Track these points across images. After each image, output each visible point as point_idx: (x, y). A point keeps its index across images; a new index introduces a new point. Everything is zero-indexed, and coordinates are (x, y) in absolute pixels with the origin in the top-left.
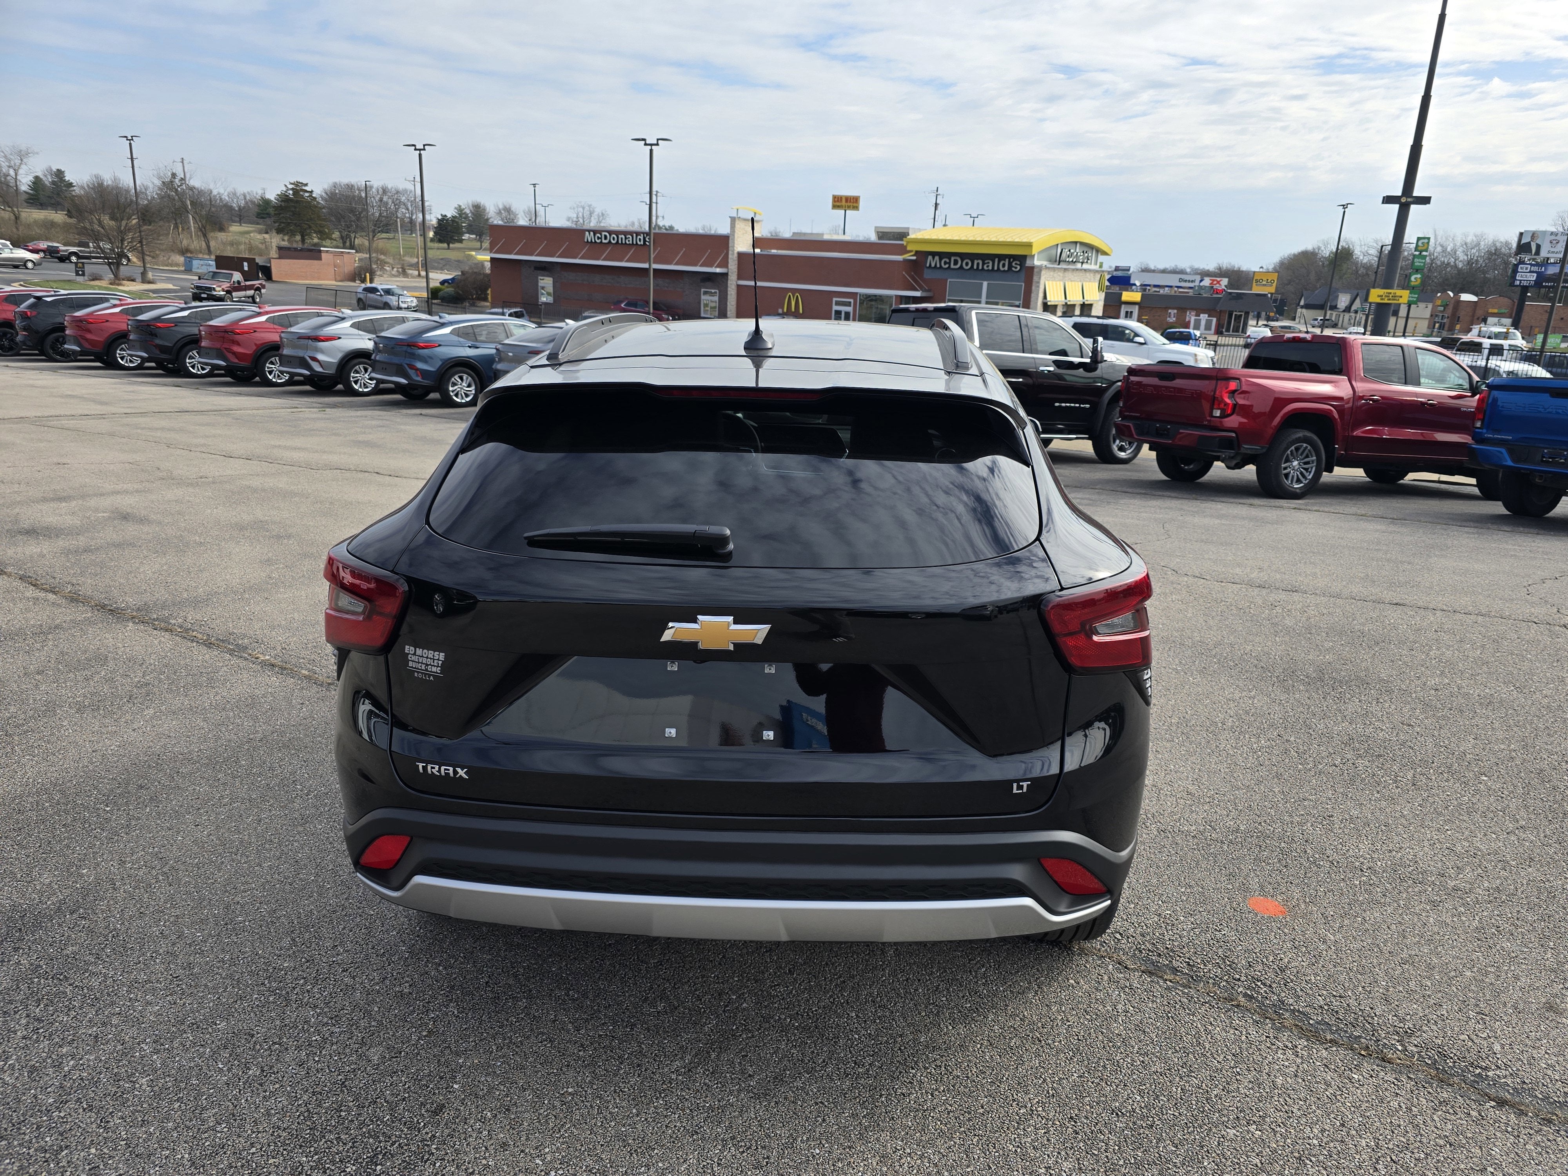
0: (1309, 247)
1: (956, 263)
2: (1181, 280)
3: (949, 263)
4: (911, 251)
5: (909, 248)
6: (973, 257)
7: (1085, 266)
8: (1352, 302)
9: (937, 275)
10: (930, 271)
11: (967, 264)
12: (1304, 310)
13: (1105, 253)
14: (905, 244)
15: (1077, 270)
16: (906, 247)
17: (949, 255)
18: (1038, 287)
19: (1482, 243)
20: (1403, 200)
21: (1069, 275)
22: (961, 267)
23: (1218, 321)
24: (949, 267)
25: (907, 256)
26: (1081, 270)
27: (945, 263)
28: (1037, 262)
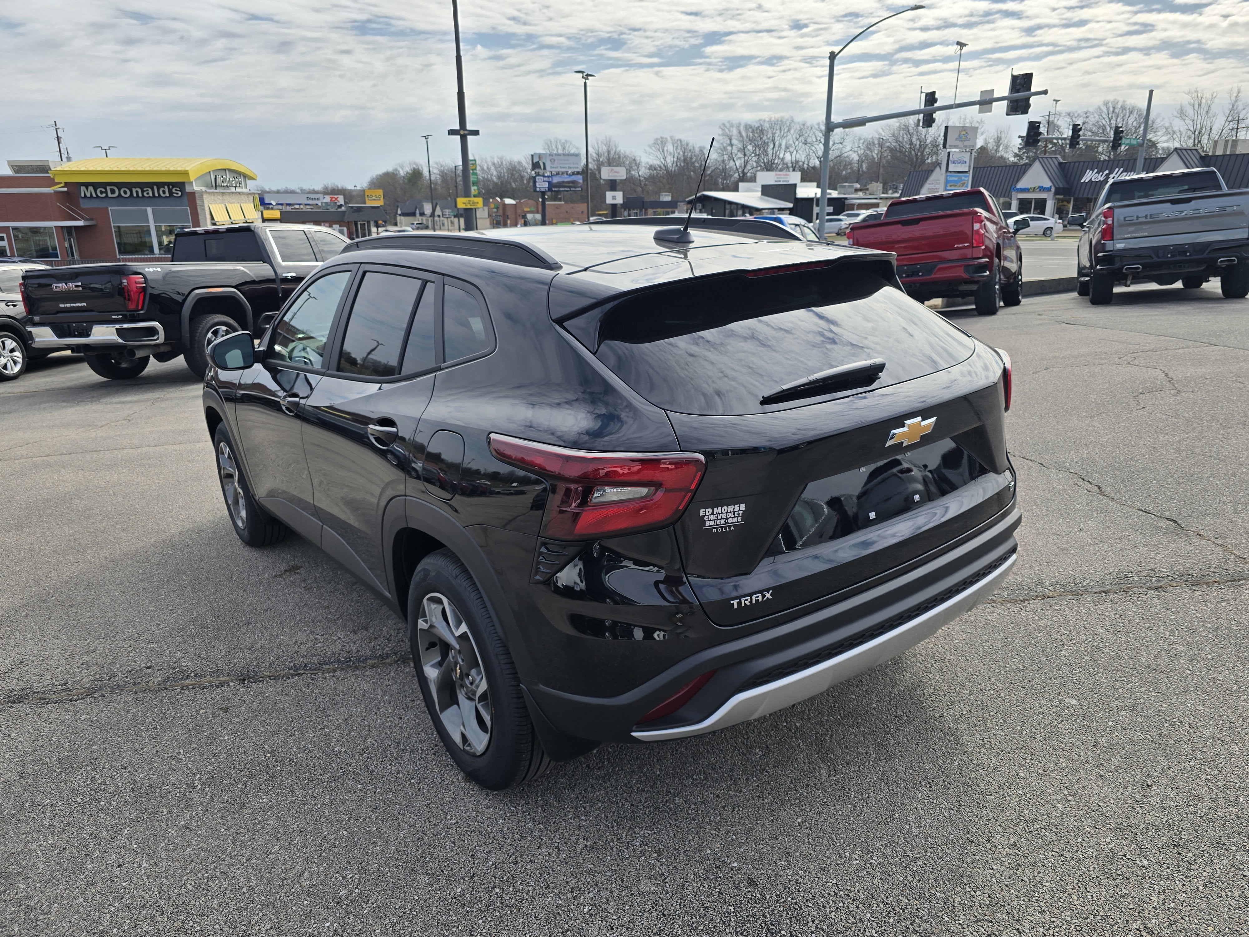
0: (390, 169)
1: (113, 192)
2: (308, 198)
3: (106, 192)
4: (60, 183)
5: (57, 181)
6: (130, 186)
7: (238, 190)
8: (434, 210)
9: (96, 204)
10: (86, 200)
11: (125, 192)
12: (402, 218)
13: (251, 178)
14: (52, 177)
15: (233, 193)
16: (53, 179)
17: (104, 185)
18: (204, 210)
19: (504, 163)
20: (462, 132)
21: (227, 198)
22: (120, 195)
23: (348, 229)
24: (107, 196)
25: (56, 188)
26: (236, 193)
27: (101, 192)
28: (196, 188)
